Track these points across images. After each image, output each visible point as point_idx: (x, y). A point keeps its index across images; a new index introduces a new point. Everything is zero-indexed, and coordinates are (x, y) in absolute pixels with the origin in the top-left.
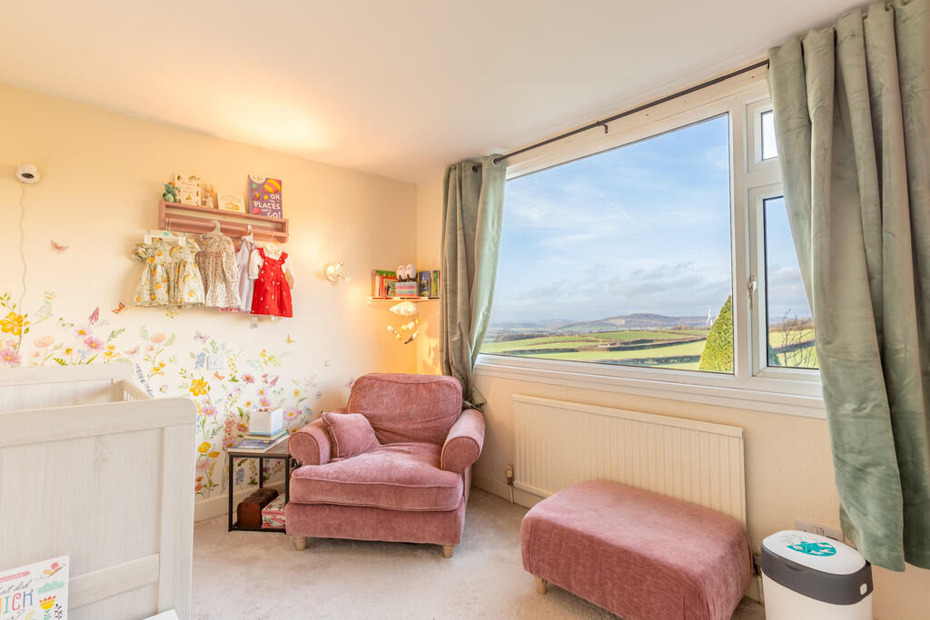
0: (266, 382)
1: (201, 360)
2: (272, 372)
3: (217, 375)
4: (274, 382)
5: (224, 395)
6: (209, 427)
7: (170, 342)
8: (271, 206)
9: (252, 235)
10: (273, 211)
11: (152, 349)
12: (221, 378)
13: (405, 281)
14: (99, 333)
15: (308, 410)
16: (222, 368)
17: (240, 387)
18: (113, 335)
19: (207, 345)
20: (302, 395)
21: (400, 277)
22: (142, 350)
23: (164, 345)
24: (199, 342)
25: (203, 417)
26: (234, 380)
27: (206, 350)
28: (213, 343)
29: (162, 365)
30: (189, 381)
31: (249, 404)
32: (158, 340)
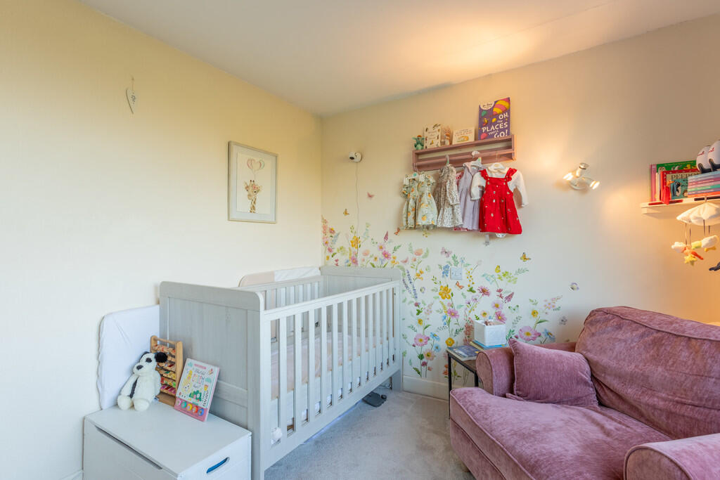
0: (501, 296)
1: (446, 271)
2: (508, 288)
3: (457, 284)
4: (509, 298)
5: (463, 302)
6: (453, 327)
7: (426, 256)
8: (498, 127)
9: (480, 159)
10: (500, 130)
11: (415, 260)
12: (461, 287)
13: (709, 171)
14: (389, 248)
15: (548, 334)
16: (461, 279)
17: (477, 297)
18: (395, 249)
19: (450, 259)
20: (541, 316)
21: (700, 165)
22: (410, 261)
23: (423, 257)
24: (444, 256)
25: (449, 317)
26: (471, 290)
27: (449, 262)
28: (454, 257)
29: (421, 272)
30: (438, 287)
31: (485, 314)
32: (418, 253)
